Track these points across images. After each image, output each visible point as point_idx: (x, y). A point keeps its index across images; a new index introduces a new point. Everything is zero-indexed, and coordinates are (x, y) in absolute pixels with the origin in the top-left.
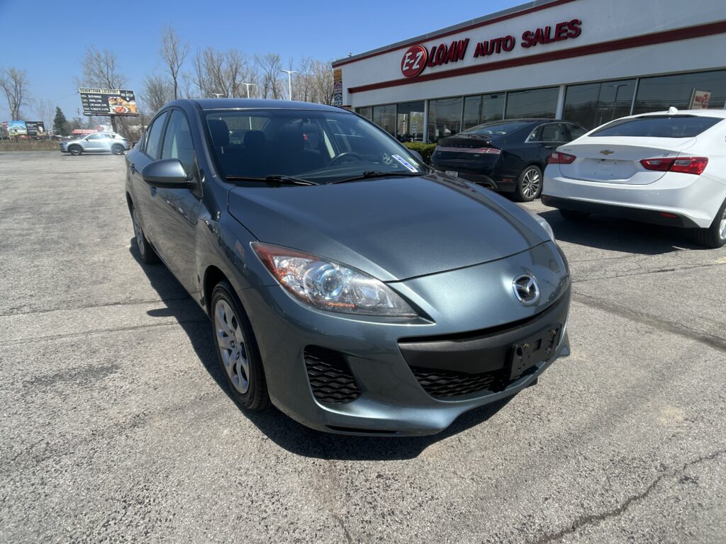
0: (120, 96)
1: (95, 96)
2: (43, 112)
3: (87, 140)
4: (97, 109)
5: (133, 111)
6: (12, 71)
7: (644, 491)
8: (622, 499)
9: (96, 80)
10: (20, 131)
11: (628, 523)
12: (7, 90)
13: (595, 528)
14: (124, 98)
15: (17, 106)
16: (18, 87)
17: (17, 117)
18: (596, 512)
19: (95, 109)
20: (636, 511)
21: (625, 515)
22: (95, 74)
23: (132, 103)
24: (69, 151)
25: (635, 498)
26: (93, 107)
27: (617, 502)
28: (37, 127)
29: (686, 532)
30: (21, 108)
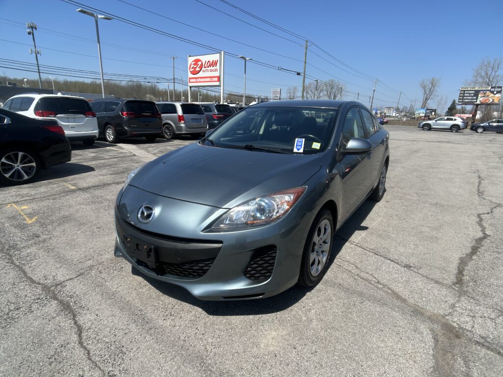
0: (490, 91)
1: (470, 92)
2: (440, 103)
3: (436, 121)
4: (468, 101)
5: (496, 101)
6: (432, 80)
7: (93, 359)
8: (89, 347)
9: (480, 80)
10: (421, 115)
11: (72, 347)
12: (425, 91)
13: (74, 332)
14: (492, 92)
15: (427, 99)
16: (432, 89)
17: (423, 107)
18: (84, 335)
19: (466, 101)
20: (79, 353)
21: (77, 346)
22: (481, 76)
23: (498, 95)
24: (422, 128)
25: (89, 353)
26: (465, 99)
27: (88, 344)
28: (431, 112)
29: (55, 374)
30: (429, 101)
